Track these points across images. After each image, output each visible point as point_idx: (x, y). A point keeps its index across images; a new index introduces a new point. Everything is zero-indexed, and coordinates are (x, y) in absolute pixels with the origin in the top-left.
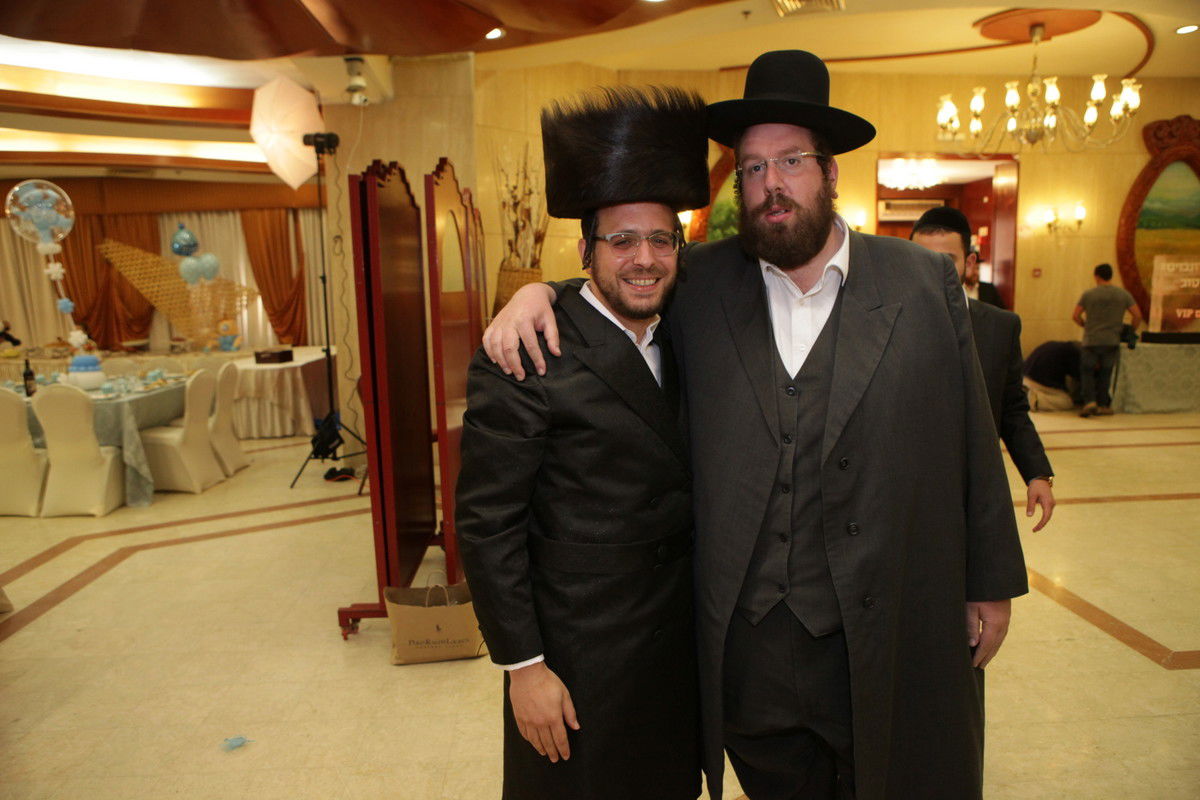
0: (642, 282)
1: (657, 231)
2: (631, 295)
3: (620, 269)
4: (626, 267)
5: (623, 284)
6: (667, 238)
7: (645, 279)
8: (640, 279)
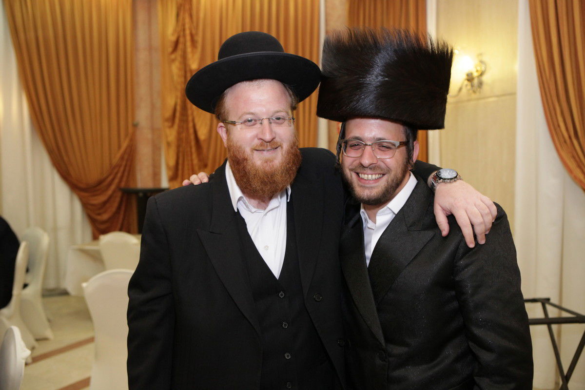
0: (365, 177)
1: (380, 139)
2: (358, 185)
3: (351, 164)
4: (354, 163)
5: (354, 176)
6: (390, 145)
7: (368, 175)
8: (364, 174)
